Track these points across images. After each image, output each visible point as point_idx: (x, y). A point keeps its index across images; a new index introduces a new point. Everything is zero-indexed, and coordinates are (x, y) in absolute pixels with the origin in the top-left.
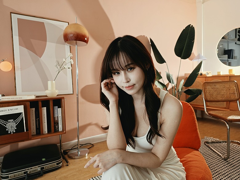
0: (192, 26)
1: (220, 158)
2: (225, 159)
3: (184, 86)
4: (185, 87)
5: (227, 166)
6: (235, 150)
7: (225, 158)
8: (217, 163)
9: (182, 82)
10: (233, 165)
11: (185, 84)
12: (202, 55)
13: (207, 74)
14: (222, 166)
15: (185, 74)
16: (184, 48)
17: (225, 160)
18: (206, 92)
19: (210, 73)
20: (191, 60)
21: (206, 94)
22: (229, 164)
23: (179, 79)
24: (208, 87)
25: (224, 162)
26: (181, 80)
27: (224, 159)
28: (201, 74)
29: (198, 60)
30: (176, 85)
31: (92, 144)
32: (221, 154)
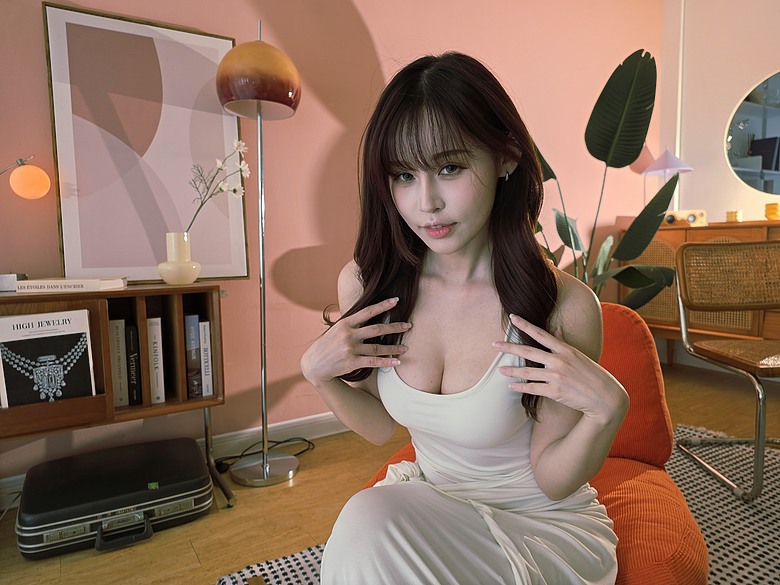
0: (648, 54)
1: (729, 493)
2: (746, 500)
3: (614, 256)
4: (617, 261)
5: (752, 519)
7: (745, 494)
8: (720, 512)
9: (608, 244)
10: (774, 517)
11: (616, 250)
12: (677, 155)
13: (691, 219)
14: (737, 519)
15: (618, 218)
16: (616, 129)
17: (746, 502)
18: (687, 276)
19: (702, 215)
20: (640, 171)
21: (688, 284)
22: (761, 516)
23: (595, 235)
24: (696, 261)
25: (743, 508)
26: (604, 239)
27: (743, 498)
28: (672, 220)
29: (661, 172)
30: (586, 255)
31: (309, 442)
32: (733, 481)
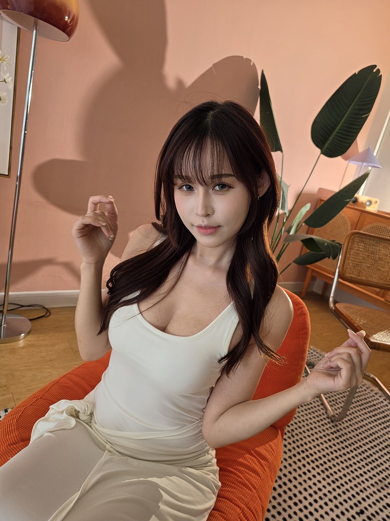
0: (378, 71)
1: (324, 412)
2: (332, 419)
3: (306, 222)
4: (307, 227)
5: (332, 436)
6: (361, 398)
7: (334, 416)
8: (312, 427)
9: (306, 209)
10: (346, 437)
11: (309, 218)
12: (375, 154)
13: (368, 203)
14: (321, 435)
17: (332, 421)
19: (376, 202)
20: (346, 159)
22: (338, 434)
23: (300, 199)
24: (358, 247)
25: (329, 425)
26: (304, 205)
28: (356, 201)
29: (360, 163)
30: (287, 214)
31: (47, 310)
32: (331, 406)
